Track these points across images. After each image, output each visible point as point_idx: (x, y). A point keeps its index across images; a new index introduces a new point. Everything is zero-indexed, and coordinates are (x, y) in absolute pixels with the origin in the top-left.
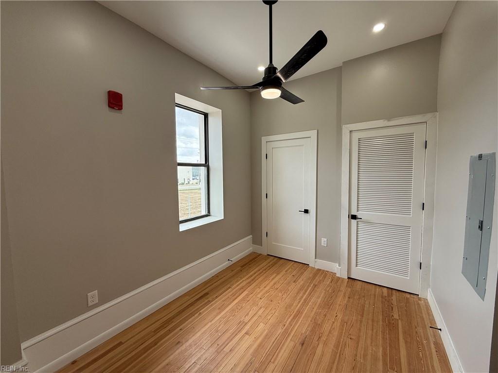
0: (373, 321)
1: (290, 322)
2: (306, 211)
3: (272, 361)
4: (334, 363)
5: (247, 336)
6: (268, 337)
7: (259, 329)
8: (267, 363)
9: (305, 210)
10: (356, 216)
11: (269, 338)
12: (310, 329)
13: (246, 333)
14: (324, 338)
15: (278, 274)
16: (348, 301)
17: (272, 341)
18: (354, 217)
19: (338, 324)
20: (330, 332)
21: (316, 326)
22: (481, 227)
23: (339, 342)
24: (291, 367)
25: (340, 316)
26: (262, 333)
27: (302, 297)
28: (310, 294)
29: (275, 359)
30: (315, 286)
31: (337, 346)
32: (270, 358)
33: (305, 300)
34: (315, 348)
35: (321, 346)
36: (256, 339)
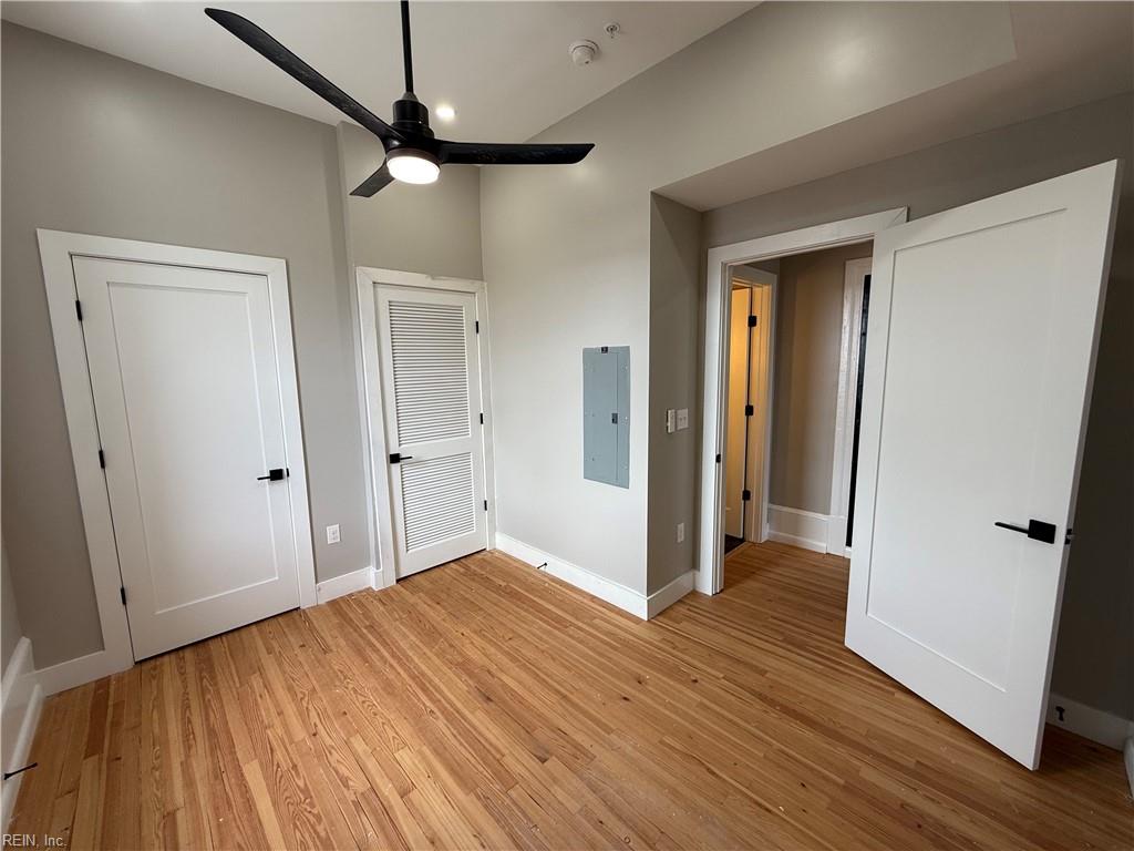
0: (496, 605)
1: (431, 699)
2: (276, 475)
3: (498, 756)
4: (538, 675)
5: (414, 795)
6: (440, 751)
7: (410, 763)
8: (500, 768)
9: (271, 472)
10: (398, 455)
11: (445, 748)
12: (465, 677)
13: (404, 794)
14: (493, 668)
15: (260, 670)
16: (444, 607)
17: (457, 745)
18: (395, 459)
19: (477, 640)
20: (485, 655)
21: (464, 666)
22: (615, 420)
23: (509, 654)
24: (523, 732)
25: (467, 631)
26: (424, 758)
27: (382, 657)
28: (384, 644)
29: (498, 751)
30: (371, 628)
31: (514, 660)
32: (491, 757)
33: (393, 655)
34: (504, 685)
35: (504, 678)
36: (433, 774)
